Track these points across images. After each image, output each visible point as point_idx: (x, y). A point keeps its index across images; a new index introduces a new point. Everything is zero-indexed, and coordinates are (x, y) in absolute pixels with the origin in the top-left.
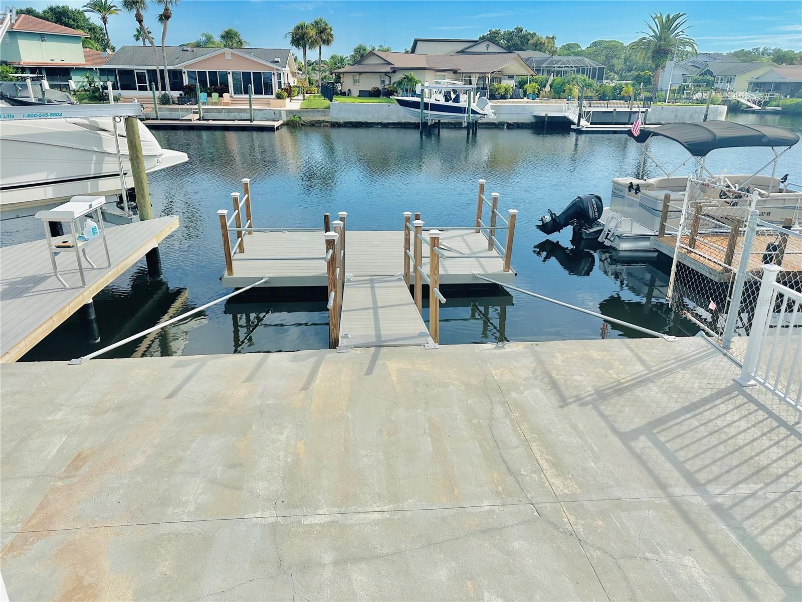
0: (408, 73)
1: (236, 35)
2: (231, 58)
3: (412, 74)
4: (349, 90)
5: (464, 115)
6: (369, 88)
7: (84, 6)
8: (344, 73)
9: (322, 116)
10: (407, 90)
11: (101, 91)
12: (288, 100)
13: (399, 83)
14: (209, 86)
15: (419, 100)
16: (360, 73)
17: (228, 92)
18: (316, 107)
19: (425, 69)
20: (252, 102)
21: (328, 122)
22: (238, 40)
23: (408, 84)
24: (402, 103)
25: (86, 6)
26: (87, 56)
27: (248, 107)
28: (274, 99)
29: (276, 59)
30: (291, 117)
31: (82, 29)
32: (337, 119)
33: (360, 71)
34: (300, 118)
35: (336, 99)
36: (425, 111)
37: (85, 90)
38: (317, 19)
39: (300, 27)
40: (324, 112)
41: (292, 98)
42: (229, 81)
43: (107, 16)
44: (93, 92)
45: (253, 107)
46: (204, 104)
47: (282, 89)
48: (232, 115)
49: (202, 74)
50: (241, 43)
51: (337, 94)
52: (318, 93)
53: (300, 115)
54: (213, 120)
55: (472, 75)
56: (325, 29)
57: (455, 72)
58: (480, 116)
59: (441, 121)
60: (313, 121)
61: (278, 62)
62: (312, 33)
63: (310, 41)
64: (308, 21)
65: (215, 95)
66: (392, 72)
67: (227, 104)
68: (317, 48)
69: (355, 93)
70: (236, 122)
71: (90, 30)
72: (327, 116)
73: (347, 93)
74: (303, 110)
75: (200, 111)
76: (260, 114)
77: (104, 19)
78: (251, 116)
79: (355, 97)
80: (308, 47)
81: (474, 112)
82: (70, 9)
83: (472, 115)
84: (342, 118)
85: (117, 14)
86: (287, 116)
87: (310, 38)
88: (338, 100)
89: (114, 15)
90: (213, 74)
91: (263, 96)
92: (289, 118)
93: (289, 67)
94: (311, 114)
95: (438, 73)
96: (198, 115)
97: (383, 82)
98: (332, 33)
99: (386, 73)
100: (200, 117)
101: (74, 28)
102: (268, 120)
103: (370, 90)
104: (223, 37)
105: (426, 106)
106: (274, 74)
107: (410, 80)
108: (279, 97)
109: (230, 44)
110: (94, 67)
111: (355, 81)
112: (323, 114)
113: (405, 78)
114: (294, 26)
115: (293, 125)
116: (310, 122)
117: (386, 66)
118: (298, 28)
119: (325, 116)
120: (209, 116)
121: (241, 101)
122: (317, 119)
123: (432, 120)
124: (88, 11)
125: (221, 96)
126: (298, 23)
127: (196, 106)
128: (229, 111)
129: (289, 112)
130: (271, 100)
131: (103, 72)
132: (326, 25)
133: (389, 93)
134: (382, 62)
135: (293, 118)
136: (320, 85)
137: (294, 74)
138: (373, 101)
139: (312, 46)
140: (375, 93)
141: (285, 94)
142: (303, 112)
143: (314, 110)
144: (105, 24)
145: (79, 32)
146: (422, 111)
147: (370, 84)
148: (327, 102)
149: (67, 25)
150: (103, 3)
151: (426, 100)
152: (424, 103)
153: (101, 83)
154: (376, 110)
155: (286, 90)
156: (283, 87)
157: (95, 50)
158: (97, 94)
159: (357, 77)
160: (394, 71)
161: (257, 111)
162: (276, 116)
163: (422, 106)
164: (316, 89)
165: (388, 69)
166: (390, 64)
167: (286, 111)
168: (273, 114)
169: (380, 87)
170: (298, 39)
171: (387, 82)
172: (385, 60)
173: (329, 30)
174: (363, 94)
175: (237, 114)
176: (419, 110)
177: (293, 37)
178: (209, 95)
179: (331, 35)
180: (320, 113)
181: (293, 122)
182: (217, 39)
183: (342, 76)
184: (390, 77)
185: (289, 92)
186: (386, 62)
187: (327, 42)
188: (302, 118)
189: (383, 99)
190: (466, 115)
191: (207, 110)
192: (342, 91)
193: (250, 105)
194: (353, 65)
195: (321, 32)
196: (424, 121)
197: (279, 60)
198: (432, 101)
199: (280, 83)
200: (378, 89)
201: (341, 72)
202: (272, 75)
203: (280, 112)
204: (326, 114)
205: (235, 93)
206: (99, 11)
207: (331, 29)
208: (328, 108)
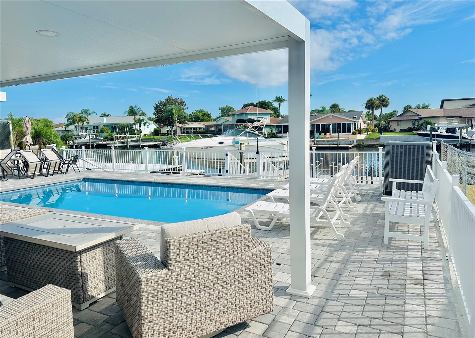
0: (428, 119)
1: (338, 106)
2: (332, 118)
3: (430, 120)
4: (395, 129)
7: (273, 100)
8: (392, 121)
9: (375, 142)
11: (275, 134)
12: (358, 135)
14: (320, 130)
15: (429, 133)
16: (401, 121)
17: (329, 133)
18: (373, 138)
19: (439, 117)
20: (339, 137)
22: (338, 108)
24: (420, 135)
26: (271, 120)
27: (337, 139)
28: (351, 135)
29: (355, 117)
31: (270, 109)
32: (383, 143)
33: (401, 119)
34: (363, 143)
35: (384, 134)
36: (433, 138)
37: (269, 134)
38: (381, 95)
39: (371, 100)
40: (377, 140)
41: (361, 134)
42: (330, 127)
43: (281, 103)
44: (272, 135)
45: (339, 139)
46: (317, 138)
48: (329, 142)
49: (318, 125)
50: (340, 110)
53: (363, 142)
54: (320, 145)
56: (385, 100)
57: (460, 117)
58: (468, 140)
60: (370, 144)
61: (356, 118)
62: (377, 102)
63: (375, 106)
64: (375, 96)
65: (323, 134)
66: (419, 119)
67: (328, 138)
68: (380, 109)
70: (331, 146)
71: (273, 109)
72: (379, 142)
73: (393, 130)
74: (365, 140)
75: (315, 141)
76: (343, 142)
77: (280, 105)
78: (338, 142)
79: (397, 133)
80: (374, 109)
81: (464, 138)
82: (267, 101)
83: (462, 140)
85: (285, 102)
86: (357, 142)
87: (376, 104)
88: (385, 134)
89: (283, 103)
90: (323, 125)
91: (346, 134)
93: (362, 119)
94: (370, 141)
95: (448, 119)
96: (314, 143)
97: (414, 124)
98: (389, 101)
99: (416, 120)
100: (315, 143)
101: (267, 109)
102: (347, 144)
103: (406, 128)
104: (331, 107)
105: (434, 136)
106: (352, 123)
107: (428, 123)
108: (354, 134)
109: (334, 110)
110: (274, 125)
111: (398, 125)
112: (376, 141)
113: (425, 122)
114: (368, 99)
115: (360, 146)
116: (369, 145)
117: (416, 116)
118: (369, 100)
119: (377, 142)
120: (319, 143)
121: (334, 136)
122: (373, 143)
124: (274, 102)
125: (325, 134)
126: (369, 98)
127: (313, 139)
128: (328, 141)
129: (358, 141)
130: (349, 136)
131: (277, 126)
132: (386, 97)
134: (415, 114)
135: (359, 143)
137: (365, 122)
138: (407, 134)
139: (377, 108)
140: (408, 130)
141: (357, 132)
143: (371, 139)
144: (280, 106)
145: (269, 111)
146: (431, 138)
147: (405, 126)
149: (265, 108)
150: (280, 98)
152: (433, 134)
153: (276, 131)
154: (406, 138)
155: (358, 130)
156: (356, 129)
157: (274, 118)
158: (274, 135)
160: (421, 118)
161: (342, 141)
162: (351, 142)
163: (431, 136)
165: (417, 118)
166: (418, 115)
167: (356, 140)
168: (350, 142)
169: (412, 127)
170: (369, 106)
171: (416, 124)
172: (416, 113)
173: (387, 100)
174: (402, 131)
175: (332, 142)
176: (429, 138)
177: (366, 105)
178: (320, 134)
179: (388, 103)
180: (374, 141)
181: (359, 145)
182: (328, 108)
184: (418, 122)
185: (360, 131)
186: (416, 114)
187: (386, 106)
188: (365, 143)
190: (459, 140)
191: (318, 141)
192: (391, 129)
193: (338, 139)
194: (397, 117)
195: (382, 101)
197: (356, 117)
198: (438, 133)
199: (355, 128)
200: (411, 128)
201: (390, 121)
202: (352, 124)
203: (353, 140)
204: (378, 141)
205: (332, 133)
206: (278, 102)
207: (388, 99)
208: (379, 138)
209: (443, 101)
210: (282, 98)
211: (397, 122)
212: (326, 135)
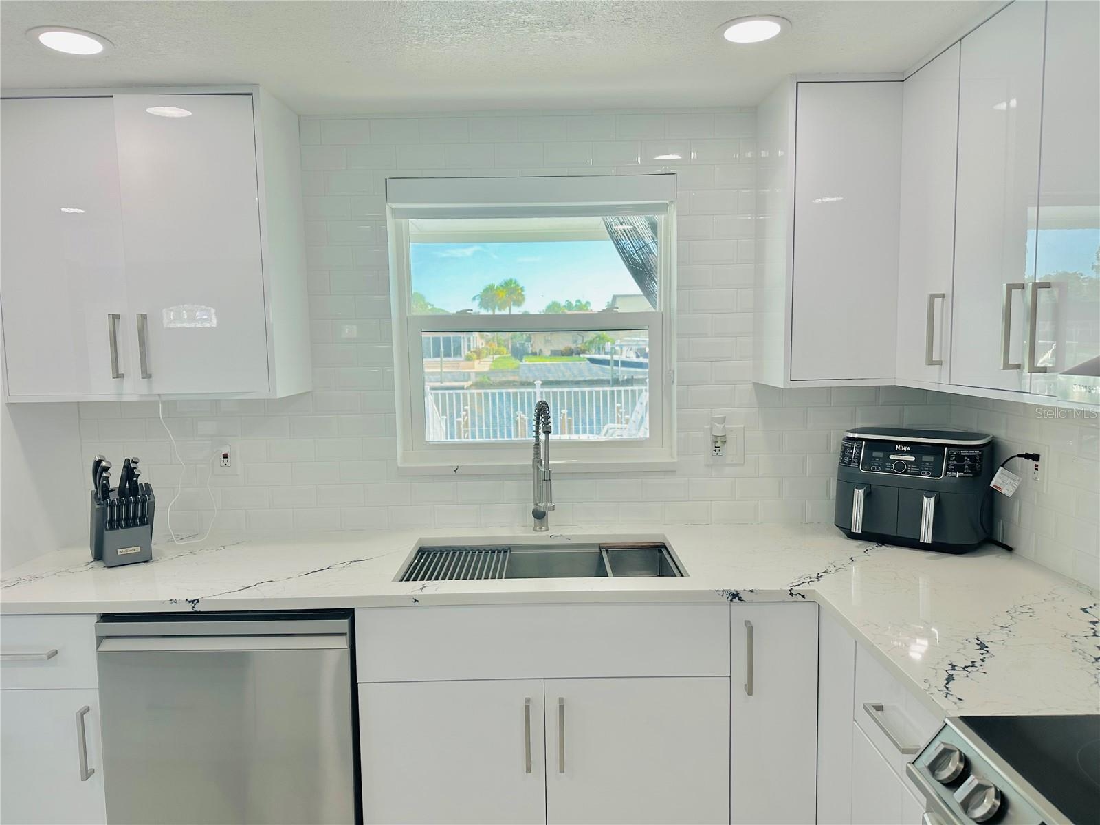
3: (605, 334)
4: (541, 350)
6: (562, 348)
12: (477, 362)
13: (591, 342)
15: (609, 357)
18: (507, 368)
21: (517, 382)
23: (600, 342)
24: (593, 361)
27: (439, 370)
28: (462, 361)
30: (480, 379)
32: (527, 378)
34: (489, 379)
36: (615, 368)
39: (490, 288)
40: (514, 372)
41: (481, 360)
45: (444, 369)
47: (472, 352)
51: (528, 354)
52: (507, 354)
53: (489, 376)
56: (516, 290)
60: (503, 381)
62: (503, 293)
63: (498, 302)
68: (507, 308)
69: (547, 352)
72: (517, 375)
73: (538, 353)
74: (492, 371)
76: (450, 376)
78: (441, 377)
79: (546, 357)
80: (499, 309)
86: (476, 377)
87: (501, 300)
88: (527, 361)
91: (453, 359)
92: (478, 379)
94: (501, 375)
97: (575, 342)
98: (523, 293)
102: (459, 381)
105: (616, 363)
106: (463, 338)
107: (602, 338)
108: (468, 359)
112: (513, 374)
113: (597, 337)
114: (484, 287)
115: (482, 384)
116: (500, 383)
118: (487, 289)
119: (514, 376)
122: (507, 380)
126: (486, 284)
129: (477, 374)
130: (459, 362)
132: (518, 285)
133: (580, 352)
135: (482, 378)
136: (510, 346)
137: (482, 337)
138: (565, 360)
139: (503, 307)
140: (567, 353)
141: (475, 356)
142: (493, 373)
146: (612, 368)
147: (559, 344)
148: (516, 362)
151: (616, 357)
152: (615, 360)
154: (567, 369)
155: (475, 352)
156: (472, 349)
159: (549, 337)
162: (466, 377)
163: (612, 363)
164: (505, 350)
167: (475, 372)
168: (462, 376)
169: (573, 346)
170: (488, 301)
171: (580, 342)
173: (520, 292)
174: (555, 353)
176: (609, 368)
177: (483, 300)
179: (523, 296)
180: (509, 374)
181: (482, 382)
184: (583, 336)
185: (478, 354)
187: (518, 302)
188: (492, 379)
189: (575, 357)
192: (534, 351)
193: (442, 368)
195: (512, 294)
196: (614, 377)
198: (624, 358)
199: (469, 346)
200: (571, 348)
202: (462, 340)
203: (469, 373)
207: (522, 289)
208: (518, 368)
209: (615, 298)
211: (545, 337)
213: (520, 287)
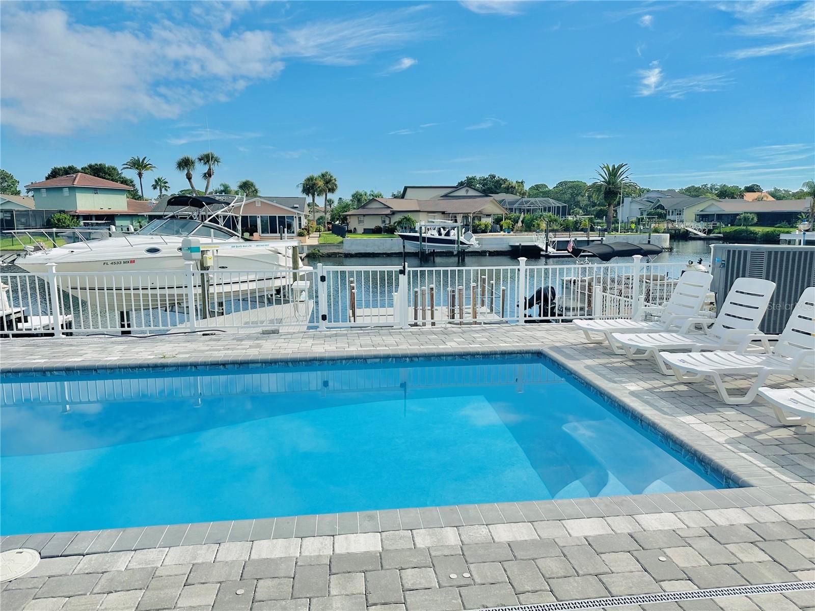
0: (406, 215)
1: (252, 185)
3: (410, 215)
4: (355, 228)
5: (454, 245)
6: (371, 226)
7: (124, 164)
9: (337, 249)
10: (405, 228)
12: (307, 237)
13: (399, 223)
15: (418, 235)
16: (364, 215)
17: (258, 232)
18: (332, 242)
19: (419, 211)
21: (342, 254)
22: (254, 189)
23: (406, 223)
24: (404, 237)
25: (127, 164)
26: (129, 205)
28: (297, 237)
29: (295, 206)
32: (349, 250)
33: (364, 214)
34: (319, 251)
35: (349, 236)
36: (423, 243)
38: (324, 172)
39: (310, 179)
40: (338, 246)
41: (311, 236)
42: (257, 223)
43: (143, 172)
47: (303, 229)
53: (318, 248)
55: (457, 215)
56: (330, 180)
57: (443, 213)
58: (466, 246)
59: (435, 251)
60: (330, 253)
61: (297, 207)
62: (321, 183)
63: (317, 190)
64: (316, 174)
65: (247, 234)
66: (391, 214)
68: (324, 195)
69: (360, 230)
72: (342, 249)
73: (353, 231)
74: (321, 245)
77: (140, 175)
79: (360, 234)
80: (316, 194)
81: (462, 243)
83: (460, 246)
84: (354, 250)
85: (152, 170)
86: (308, 249)
87: (319, 187)
89: (149, 171)
90: (243, 218)
91: (287, 235)
92: (310, 251)
94: (328, 248)
95: (430, 214)
97: (384, 222)
98: (336, 183)
99: (386, 215)
103: (373, 228)
104: (241, 187)
105: (424, 239)
107: (408, 220)
108: (300, 235)
109: (247, 192)
110: (145, 214)
111: (360, 222)
112: (338, 247)
113: (404, 219)
114: (305, 178)
115: (314, 256)
116: (327, 254)
117: (386, 209)
118: (307, 180)
121: (269, 238)
122: (333, 251)
123: (429, 250)
124: (125, 168)
125: (251, 235)
126: (308, 175)
129: (310, 247)
130: (293, 238)
132: (331, 177)
133: (390, 231)
134: (383, 206)
135: (313, 251)
138: (378, 236)
139: (319, 193)
140: (377, 231)
141: (305, 233)
142: (321, 246)
143: (330, 245)
146: (421, 243)
147: (372, 224)
148: (340, 239)
150: (141, 162)
151: (423, 235)
152: (423, 237)
154: (381, 243)
155: (306, 229)
156: (302, 227)
159: (362, 218)
160: (394, 213)
162: (301, 249)
163: (421, 239)
165: (388, 212)
166: (389, 207)
167: (307, 246)
169: (382, 226)
170: (309, 188)
171: (387, 222)
172: (385, 205)
173: (334, 181)
174: (367, 231)
176: (419, 243)
177: (304, 187)
179: (336, 185)
180: (335, 247)
181: (313, 254)
182: (236, 188)
183: (348, 217)
184: (390, 218)
185: (308, 231)
186: (386, 206)
187: (332, 190)
188: (321, 251)
189: (386, 235)
190: (456, 245)
192: (349, 229)
194: (358, 209)
195: (327, 183)
196: (422, 251)
198: (428, 235)
199: (300, 224)
200: (380, 228)
201: (348, 215)
202: (294, 218)
203: (302, 246)
204: (340, 248)
205: (262, 233)
206: (137, 168)
207: (336, 179)
208: (342, 242)
209: (406, 188)
210: (145, 162)
211: (358, 218)
212: (253, 235)
213: (333, 178)
